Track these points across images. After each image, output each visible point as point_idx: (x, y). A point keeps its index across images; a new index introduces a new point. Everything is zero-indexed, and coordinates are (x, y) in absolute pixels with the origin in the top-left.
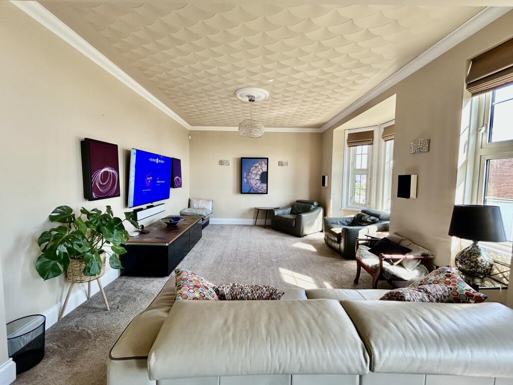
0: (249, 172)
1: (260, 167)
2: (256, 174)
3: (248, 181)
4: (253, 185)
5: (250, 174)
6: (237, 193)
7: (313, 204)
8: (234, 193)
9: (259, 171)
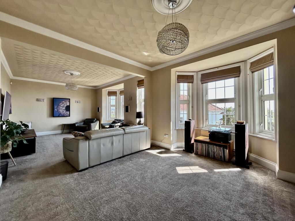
0: (58, 105)
1: (65, 103)
2: (63, 107)
3: (57, 110)
4: (61, 112)
5: (59, 106)
6: (50, 117)
7: (94, 119)
8: (48, 117)
9: (65, 105)
